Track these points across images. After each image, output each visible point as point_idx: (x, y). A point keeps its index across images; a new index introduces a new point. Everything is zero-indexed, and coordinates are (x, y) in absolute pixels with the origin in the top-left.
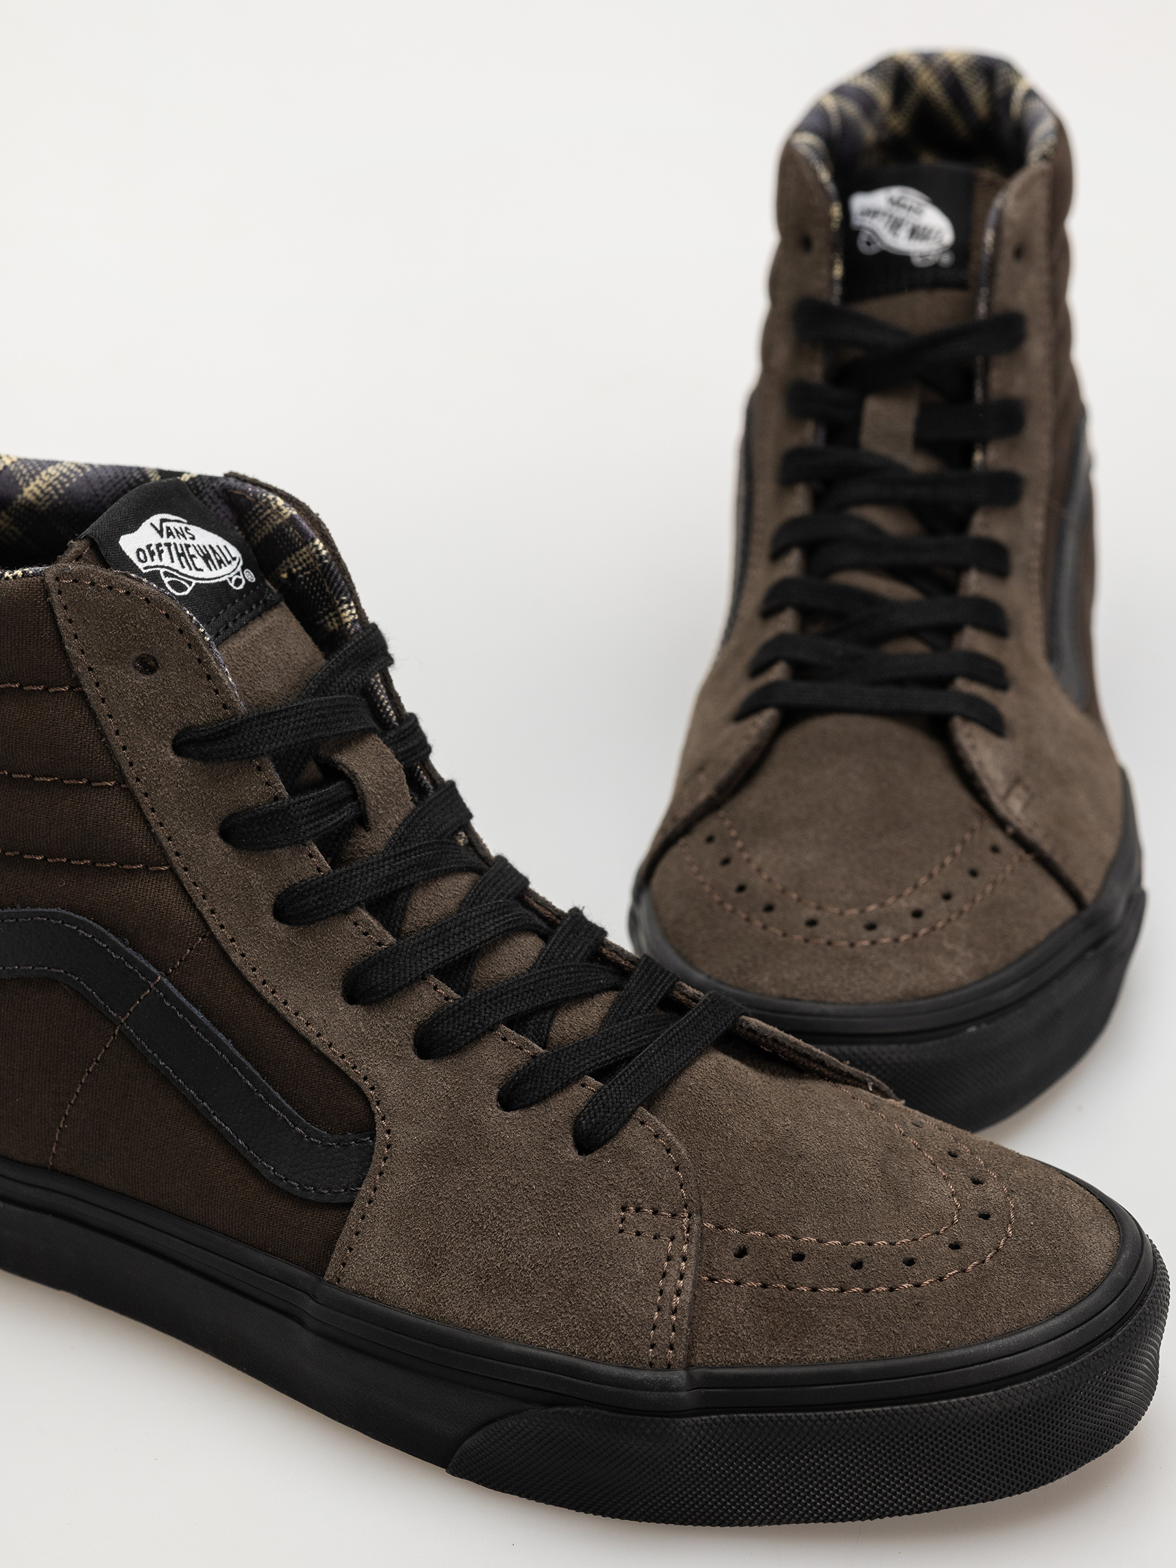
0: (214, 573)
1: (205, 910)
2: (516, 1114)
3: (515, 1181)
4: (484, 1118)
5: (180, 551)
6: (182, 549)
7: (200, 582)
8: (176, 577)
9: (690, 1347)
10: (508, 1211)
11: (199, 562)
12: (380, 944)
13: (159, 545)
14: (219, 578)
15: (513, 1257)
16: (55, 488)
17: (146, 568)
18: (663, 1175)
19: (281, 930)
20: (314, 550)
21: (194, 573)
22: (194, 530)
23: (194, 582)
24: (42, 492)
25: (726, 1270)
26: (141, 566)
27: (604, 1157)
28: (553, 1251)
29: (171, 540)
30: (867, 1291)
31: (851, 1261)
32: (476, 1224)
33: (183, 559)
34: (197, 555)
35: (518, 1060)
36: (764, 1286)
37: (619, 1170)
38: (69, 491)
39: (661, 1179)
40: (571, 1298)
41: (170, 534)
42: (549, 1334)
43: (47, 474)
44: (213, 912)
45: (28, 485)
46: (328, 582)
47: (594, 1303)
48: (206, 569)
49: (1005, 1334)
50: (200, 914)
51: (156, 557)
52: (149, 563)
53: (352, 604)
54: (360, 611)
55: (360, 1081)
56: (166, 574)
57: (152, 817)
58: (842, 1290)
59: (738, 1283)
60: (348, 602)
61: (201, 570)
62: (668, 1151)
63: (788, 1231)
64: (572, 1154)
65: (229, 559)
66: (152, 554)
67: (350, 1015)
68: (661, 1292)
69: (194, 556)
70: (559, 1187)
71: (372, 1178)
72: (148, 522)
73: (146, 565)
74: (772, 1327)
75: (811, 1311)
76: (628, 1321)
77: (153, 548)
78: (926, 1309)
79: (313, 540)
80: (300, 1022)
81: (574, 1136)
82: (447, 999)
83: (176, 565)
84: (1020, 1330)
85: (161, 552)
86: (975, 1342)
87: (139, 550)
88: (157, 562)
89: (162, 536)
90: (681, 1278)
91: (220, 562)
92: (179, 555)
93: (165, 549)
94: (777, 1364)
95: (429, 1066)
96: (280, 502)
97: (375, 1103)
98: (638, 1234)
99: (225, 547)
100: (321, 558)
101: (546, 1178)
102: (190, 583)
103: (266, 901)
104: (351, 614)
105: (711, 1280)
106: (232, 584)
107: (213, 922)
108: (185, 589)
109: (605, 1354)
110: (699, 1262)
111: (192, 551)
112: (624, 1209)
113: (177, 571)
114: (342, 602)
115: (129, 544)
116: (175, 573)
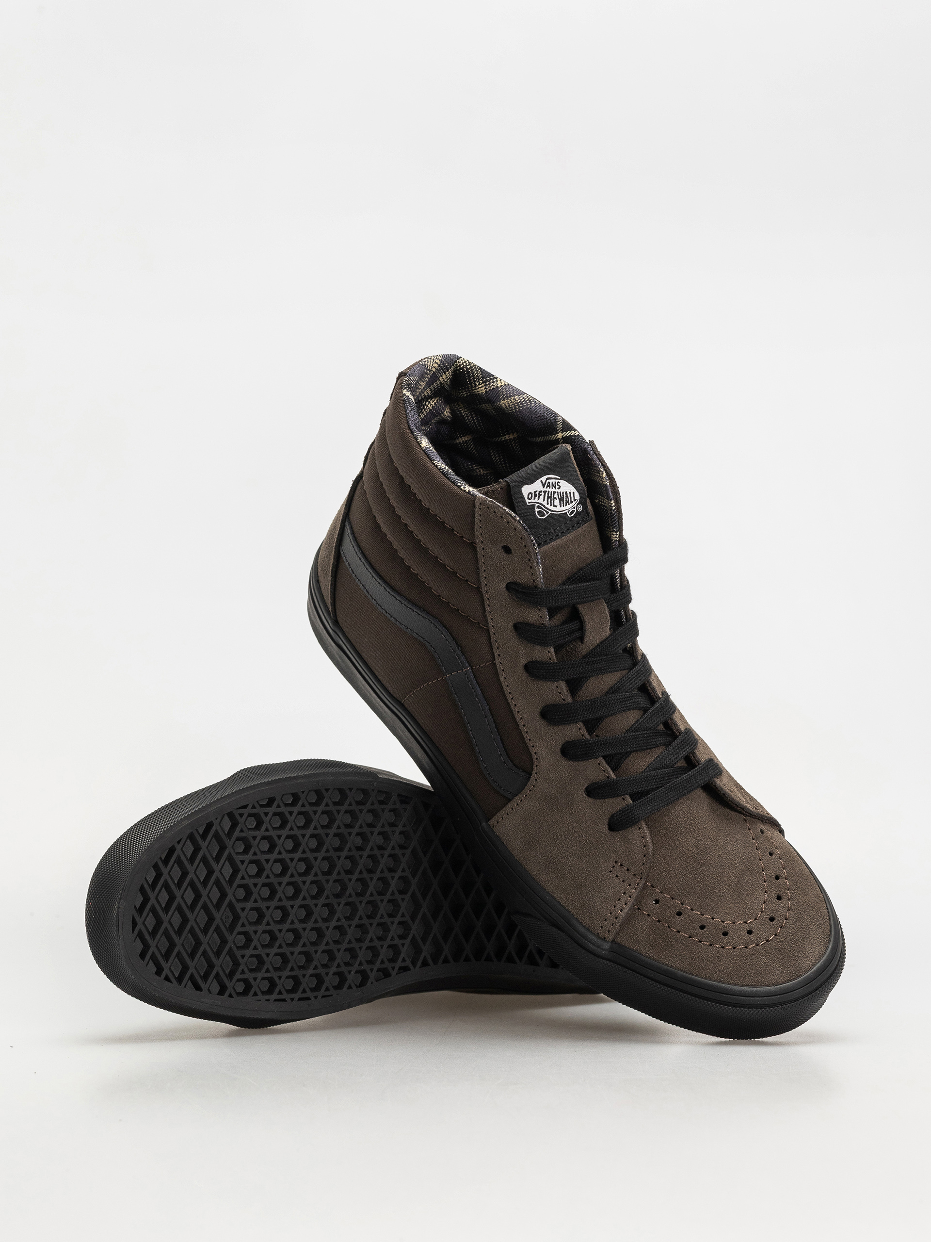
0: (562, 508)
1: (496, 654)
2: (590, 800)
3: (576, 830)
4: (576, 796)
5: (550, 495)
6: (551, 495)
7: (553, 513)
8: (542, 509)
9: (618, 934)
10: (569, 841)
11: (557, 502)
12: (564, 700)
13: (541, 492)
14: (563, 511)
15: (563, 861)
16: (515, 406)
17: (529, 503)
18: (637, 856)
19: (525, 676)
20: (610, 504)
21: (552, 508)
22: (563, 483)
23: (550, 512)
24: (509, 406)
25: (647, 908)
26: (528, 501)
27: (618, 837)
28: (579, 867)
29: (548, 489)
30: (700, 942)
31: (700, 924)
32: (554, 839)
33: (549, 499)
34: (557, 498)
35: (601, 777)
36: (659, 921)
37: (621, 845)
38: (520, 411)
39: (636, 858)
40: (579, 890)
41: (548, 486)
42: (564, 899)
43: (514, 399)
44: (499, 655)
45: (504, 400)
46: (611, 520)
47: (587, 897)
48: (559, 506)
49: (748, 986)
50: (493, 654)
51: (537, 498)
52: (532, 500)
53: (618, 533)
54: (621, 535)
55: (533, 753)
56: (538, 507)
57: (487, 609)
58: (690, 937)
59: (648, 915)
60: (616, 532)
61: (556, 506)
62: (645, 846)
63: (680, 900)
64: (605, 828)
65: (573, 500)
66: (535, 495)
67: (541, 724)
68: (615, 906)
69: (556, 498)
70: (593, 841)
71: (522, 796)
72: (540, 480)
73: (530, 501)
74: (653, 941)
75: (672, 941)
76: (596, 912)
77: (537, 493)
78: (720, 961)
79: (611, 500)
80: (518, 717)
81: (609, 821)
82: (583, 735)
83: (545, 503)
84: (754, 986)
85: (540, 495)
86: (734, 984)
87: (531, 493)
88: (536, 500)
89: (544, 488)
90: (626, 904)
91: (567, 502)
92: (548, 497)
93: (543, 493)
94: (649, 958)
95: (564, 762)
96: (604, 475)
97: (535, 765)
98: (617, 876)
99: (574, 493)
100: (611, 510)
101: (590, 835)
102: (547, 513)
103: (523, 661)
104: (616, 537)
105: (639, 909)
106: (568, 514)
107: (497, 661)
108: (544, 515)
109: (582, 920)
110: (636, 900)
111: (556, 495)
112: (616, 862)
113: (544, 506)
114: (614, 531)
115: (526, 490)
116: (543, 507)
